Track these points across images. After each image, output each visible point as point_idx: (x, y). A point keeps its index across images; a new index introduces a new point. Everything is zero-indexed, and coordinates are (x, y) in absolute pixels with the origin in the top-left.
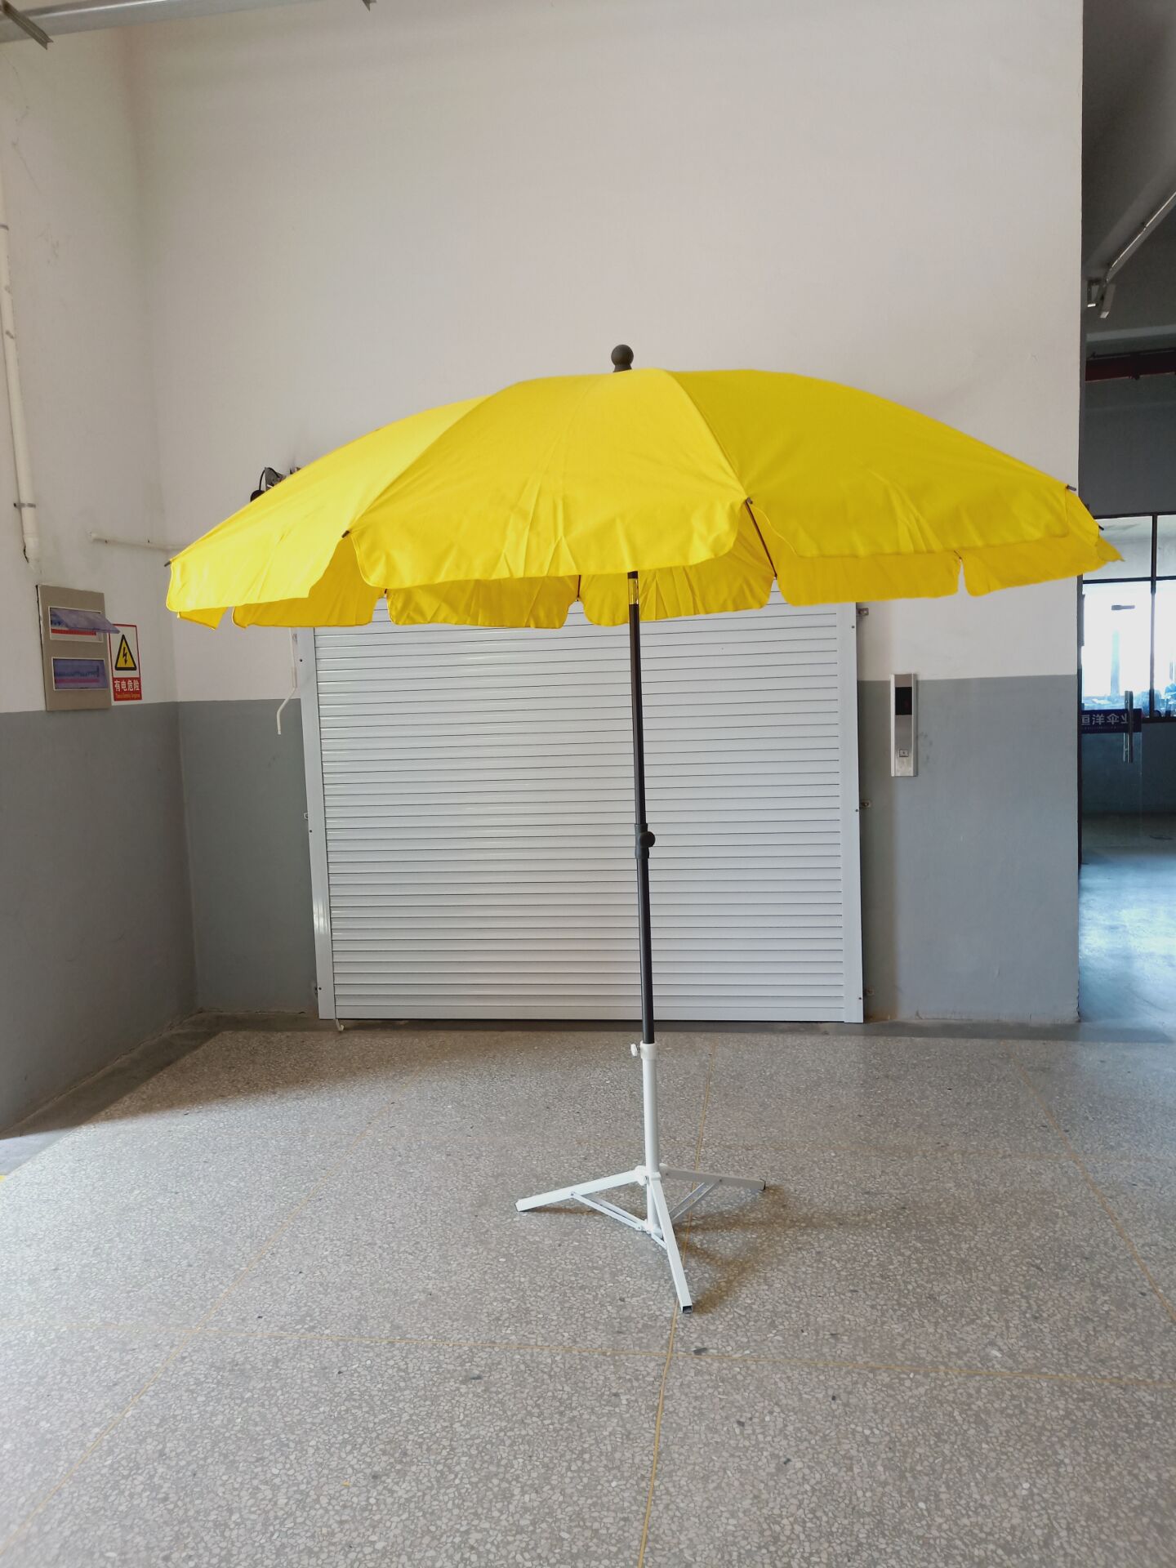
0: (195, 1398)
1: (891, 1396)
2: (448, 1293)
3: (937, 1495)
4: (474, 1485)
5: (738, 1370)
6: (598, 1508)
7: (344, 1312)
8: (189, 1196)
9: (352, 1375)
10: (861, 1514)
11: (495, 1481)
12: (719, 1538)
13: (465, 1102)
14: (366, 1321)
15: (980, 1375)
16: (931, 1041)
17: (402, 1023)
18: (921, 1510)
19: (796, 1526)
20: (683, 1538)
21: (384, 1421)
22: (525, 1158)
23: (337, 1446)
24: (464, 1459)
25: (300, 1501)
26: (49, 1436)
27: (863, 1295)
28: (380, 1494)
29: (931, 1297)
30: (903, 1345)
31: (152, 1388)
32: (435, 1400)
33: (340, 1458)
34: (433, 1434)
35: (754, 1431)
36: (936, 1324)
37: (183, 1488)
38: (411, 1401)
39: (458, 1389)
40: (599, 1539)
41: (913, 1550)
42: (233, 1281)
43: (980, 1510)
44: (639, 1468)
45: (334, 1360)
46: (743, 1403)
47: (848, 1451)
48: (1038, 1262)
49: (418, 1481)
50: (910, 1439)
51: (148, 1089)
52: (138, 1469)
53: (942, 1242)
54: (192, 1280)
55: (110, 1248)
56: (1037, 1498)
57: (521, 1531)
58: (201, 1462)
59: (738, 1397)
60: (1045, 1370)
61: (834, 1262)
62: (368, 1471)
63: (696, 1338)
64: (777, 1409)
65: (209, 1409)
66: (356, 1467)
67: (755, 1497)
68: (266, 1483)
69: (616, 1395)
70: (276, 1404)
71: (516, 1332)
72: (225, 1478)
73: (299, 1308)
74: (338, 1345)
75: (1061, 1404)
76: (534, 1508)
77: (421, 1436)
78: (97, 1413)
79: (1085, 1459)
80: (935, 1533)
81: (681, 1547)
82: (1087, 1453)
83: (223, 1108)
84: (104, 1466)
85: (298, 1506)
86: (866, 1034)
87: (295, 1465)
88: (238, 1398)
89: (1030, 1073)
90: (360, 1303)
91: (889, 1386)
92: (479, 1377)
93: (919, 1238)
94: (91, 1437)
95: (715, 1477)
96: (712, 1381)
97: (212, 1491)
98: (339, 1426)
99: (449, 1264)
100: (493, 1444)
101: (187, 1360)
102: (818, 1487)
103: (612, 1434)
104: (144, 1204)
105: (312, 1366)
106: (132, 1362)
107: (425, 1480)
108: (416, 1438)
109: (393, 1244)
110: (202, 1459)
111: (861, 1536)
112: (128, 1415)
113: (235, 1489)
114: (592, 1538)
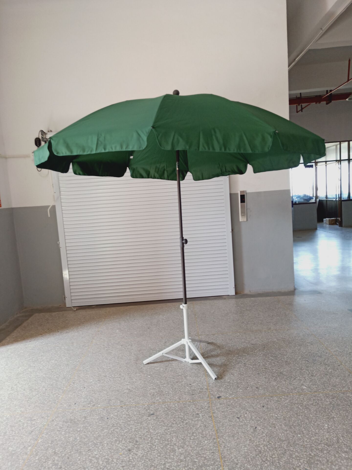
0: (61, 433)
1: (279, 404)
2: (135, 389)
3: (302, 432)
4: (162, 448)
5: (232, 402)
6: (203, 450)
7: (103, 399)
8: (39, 367)
9: (112, 419)
10: (283, 441)
11: (169, 446)
12: (243, 454)
13: (122, 329)
14: (111, 401)
15: (302, 394)
16: (256, 299)
17: (94, 306)
18: (299, 437)
19: (265, 447)
20: (232, 456)
21: (126, 432)
22: (146, 344)
23: (114, 442)
24: (156, 441)
25: (107, 462)
26: (13, 452)
27: (261, 375)
28: (133, 456)
29: (281, 373)
30: (278, 388)
31: (45, 431)
32: (141, 423)
33: (116, 446)
34: (144, 434)
35: (243, 419)
36: (285, 381)
37: (66, 463)
38: (133, 424)
39: (148, 419)
40: (207, 460)
41: (301, 449)
42: (63, 393)
43: (316, 435)
44: (212, 436)
45: (104, 414)
46: (237, 411)
47: (272, 422)
48: (307, 359)
49: (144, 450)
50: (289, 416)
51: (15, 334)
52: (48, 459)
53: (279, 356)
54: (48, 394)
55: (17, 387)
56: (331, 429)
57: (182, 461)
58: (70, 454)
59: (235, 410)
60: (320, 391)
61: (250, 366)
62: (126, 449)
63: (217, 393)
64: (248, 412)
65: (67, 436)
66: (122, 448)
67: (250, 440)
68: (94, 457)
69: (198, 414)
70: (89, 431)
71: (160, 399)
72: (79, 458)
73: (88, 399)
74: (104, 410)
75: (328, 400)
76: (183, 453)
77: (140, 435)
78: (28, 442)
79: (340, 416)
80: (306, 443)
81: (233, 458)
82: (340, 413)
83: (42, 338)
84: (36, 460)
85: (107, 464)
86: (236, 298)
87: (102, 450)
88: (76, 431)
89: (286, 306)
90: (107, 395)
91: (278, 401)
92: (153, 414)
93: (272, 356)
94: (28, 450)
95: (236, 436)
96: (225, 406)
97: (76, 463)
98: (112, 435)
99: (133, 380)
100: (164, 435)
101: (54, 421)
102: (267, 434)
103: (200, 426)
104: (24, 372)
105: (98, 417)
106: (35, 424)
107: (146, 449)
108: (139, 436)
109: (112, 376)
110: (69, 453)
111: (285, 447)
112: (39, 441)
113: (84, 461)
114: (205, 460)
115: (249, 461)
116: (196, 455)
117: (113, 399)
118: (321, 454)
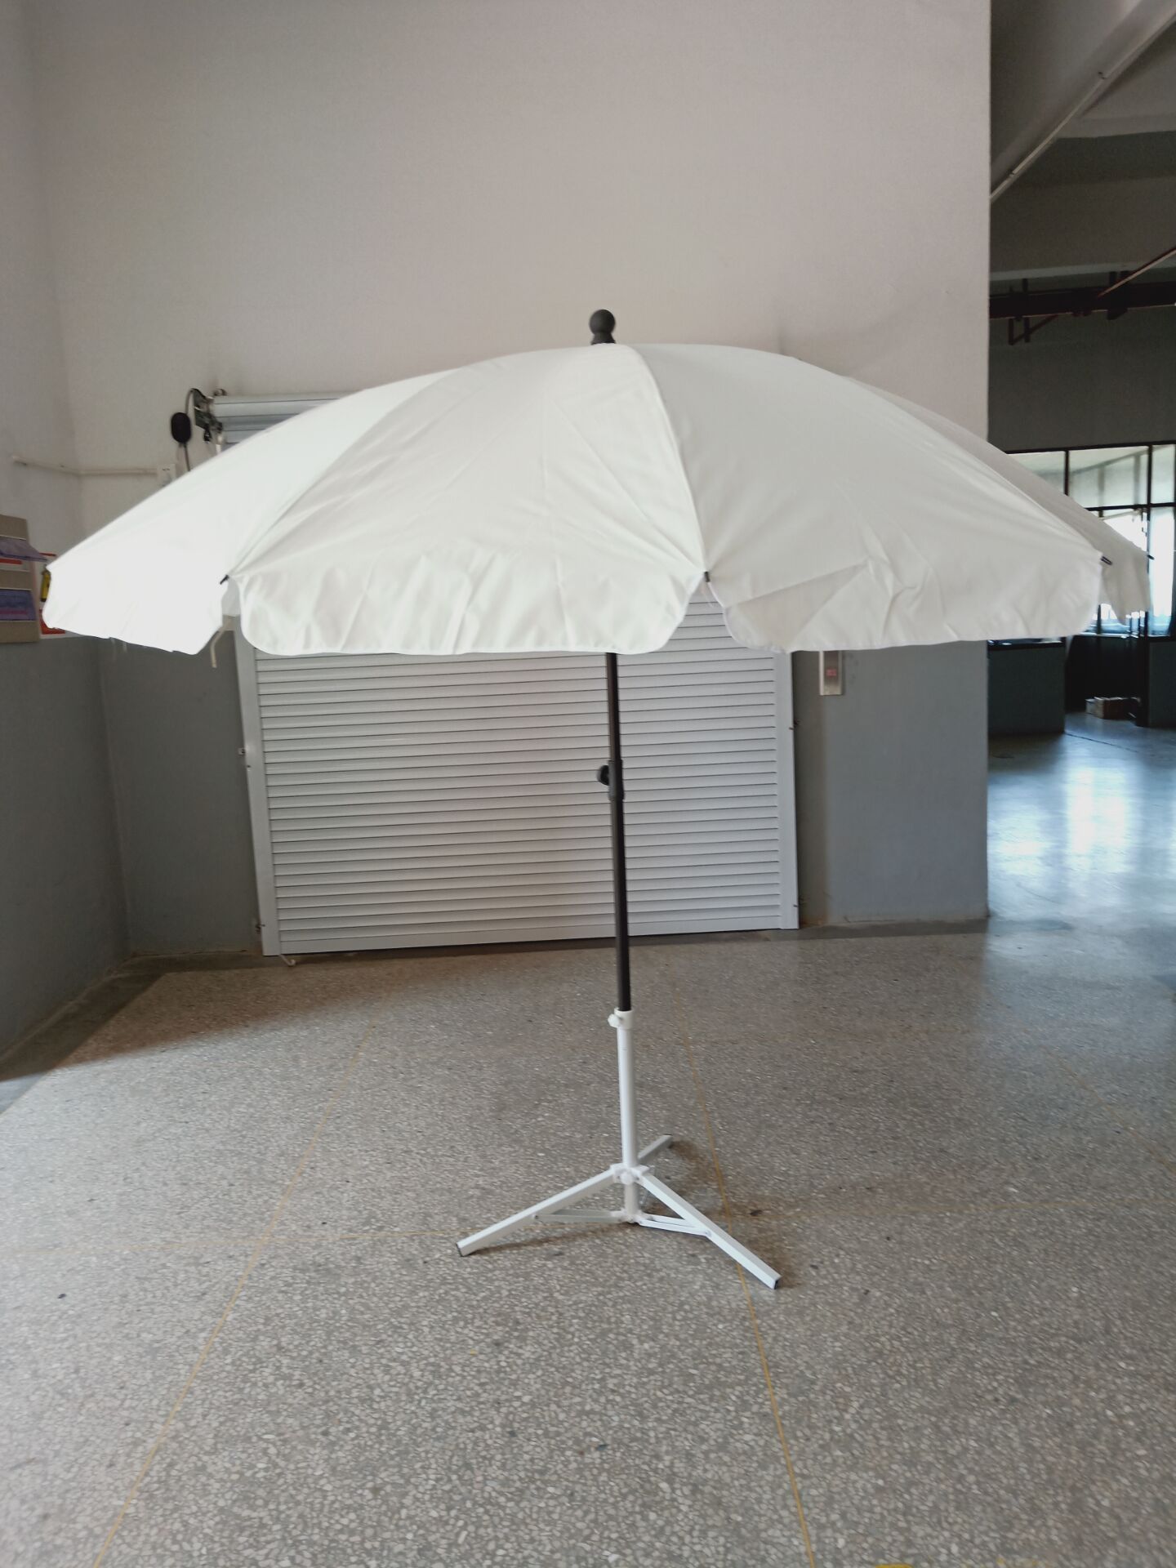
0: (291, 1298)
1: (936, 1232)
2: (501, 1187)
3: (1003, 1304)
4: (593, 1341)
5: (796, 1224)
6: (714, 1347)
7: (406, 1211)
8: (202, 1124)
9: (438, 1264)
10: (946, 1327)
11: (612, 1336)
12: (830, 1358)
13: (447, 1022)
14: (431, 1217)
15: (1006, 1208)
16: (864, 940)
17: (350, 954)
18: (995, 1317)
19: (894, 1342)
20: (799, 1361)
21: (485, 1299)
22: (525, 1066)
23: (450, 1323)
24: (575, 1321)
25: (434, 1372)
26: (156, 1345)
27: (883, 1154)
28: (508, 1358)
29: (942, 1151)
30: (933, 1192)
31: (243, 1293)
32: (527, 1276)
33: (457, 1332)
34: (537, 1305)
35: (828, 1271)
36: (954, 1172)
37: (315, 1374)
38: (504, 1279)
39: (545, 1265)
40: (725, 1371)
41: (999, 1349)
42: (283, 1194)
43: (1044, 1313)
45: (415, 1252)
46: (811, 1250)
47: (916, 1279)
48: (1023, 1114)
49: (540, 1344)
50: (966, 1263)
51: (111, 1029)
52: (262, 1363)
53: (935, 1106)
54: (240, 1197)
55: (140, 1176)
56: (1087, 1298)
57: (652, 1372)
58: (323, 1351)
59: (803, 1246)
60: (1058, 1199)
61: (847, 1130)
62: (488, 1340)
63: (749, 1202)
64: (842, 1252)
66: (476, 1338)
67: (850, 1323)
68: (395, 1360)
69: (693, 1255)
70: (375, 1295)
72: (352, 1360)
73: (360, 1212)
74: (414, 1240)
75: (1081, 1224)
76: (656, 1353)
77: (526, 1307)
78: (197, 1320)
79: (1116, 1265)
80: (1013, 1333)
81: (801, 1368)
82: (1116, 1259)
83: (200, 1043)
84: (226, 1364)
85: (434, 1376)
86: (800, 938)
87: (416, 1343)
88: (334, 1294)
89: (961, 962)
90: (418, 1203)
91: (932, 1224)
92: (560, 1254)
93: (914, 1105)
94: (200, 1341)
95: (808, 1312)
96: (775, 1236)
97: (345, 1373)
98: (444, 1306)
99: (492, 1162)
100: (596, 1306)
101: (267, 1266)
102: (900, 1310)
103: (703, 1286)
104: (157, 1135)
105: (395, 1260)
106: (211, 1273)
107: (546, 1342)
108: (522, 1309)
109: (429, 1150)
110: (322, 1348)
111: (952, 1343)
112: (229, 1319)
113: (367, 1369)
114: (718, 1371)
115: (848, 1376)
116: (694, 1359)
117: (436, 1214)
118: (1057, 1361)
